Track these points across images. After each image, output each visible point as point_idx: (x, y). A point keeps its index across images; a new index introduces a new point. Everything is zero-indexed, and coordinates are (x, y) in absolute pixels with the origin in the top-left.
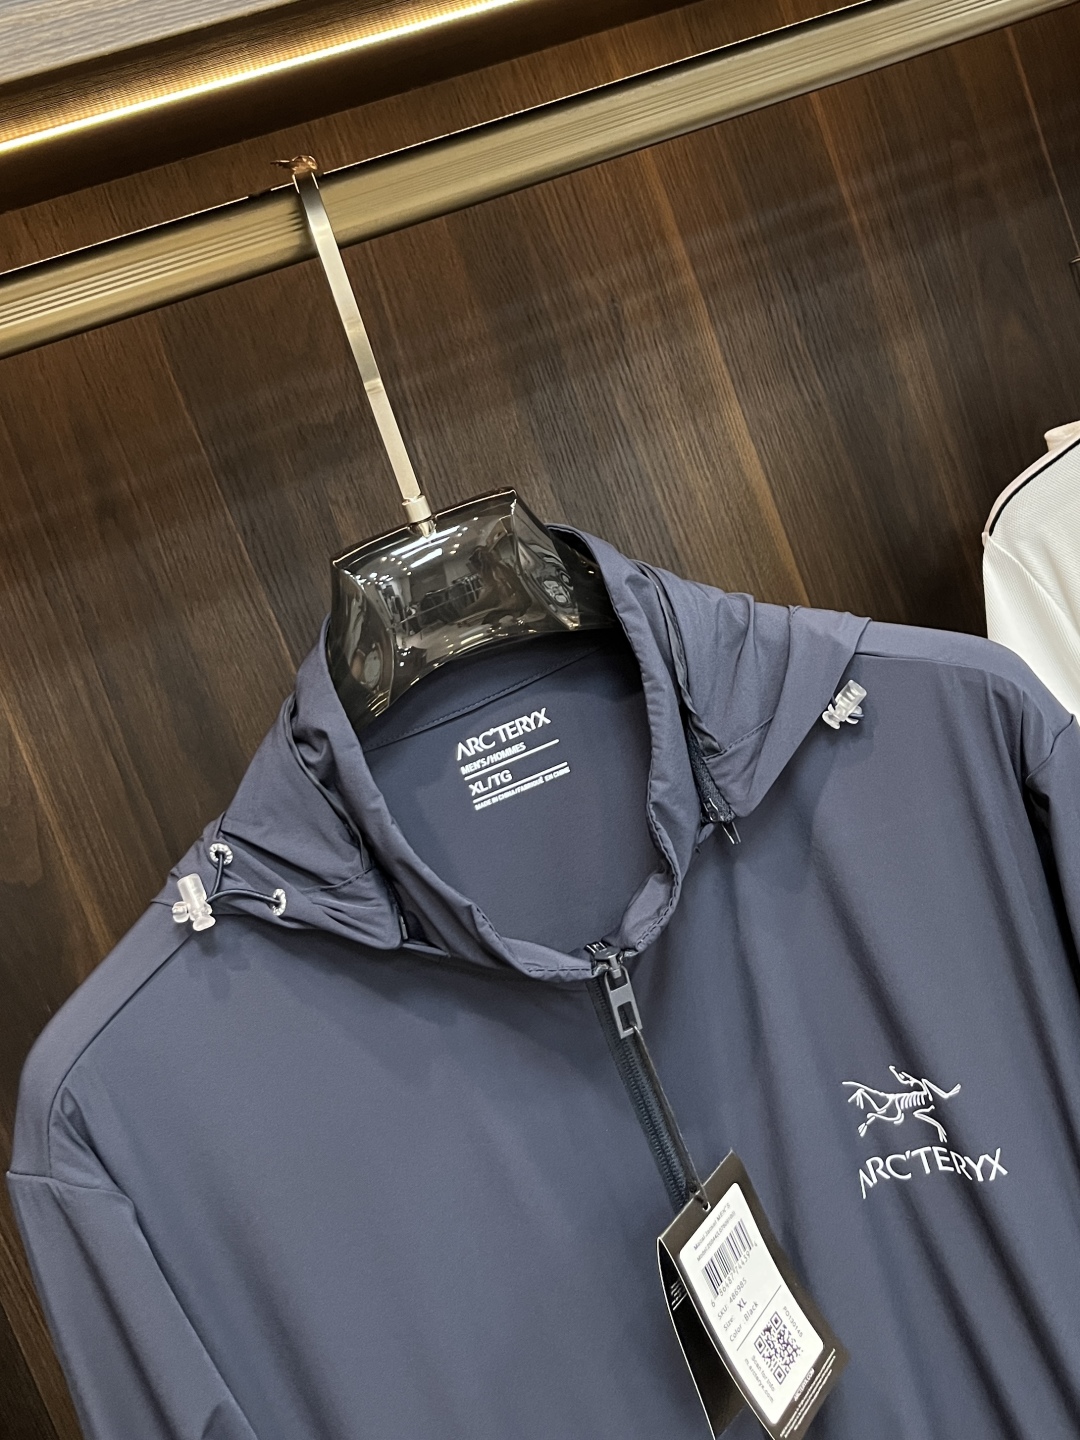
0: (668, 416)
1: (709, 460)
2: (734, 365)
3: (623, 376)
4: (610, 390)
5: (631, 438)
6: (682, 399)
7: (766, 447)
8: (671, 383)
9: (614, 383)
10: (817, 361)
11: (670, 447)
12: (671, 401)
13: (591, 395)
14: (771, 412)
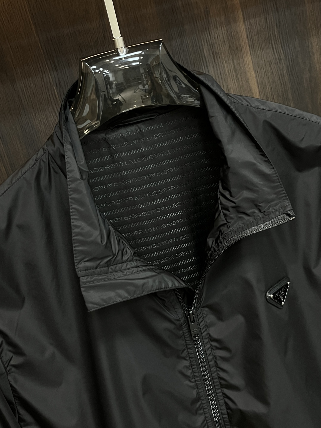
0: (223, 57)
1: (237, 77)
2: (250, 40)
3: (208, 40)
6: (229, 52)
7: (259, 75)
8: (225, 45)
9: (204, 42)
10: (282, 42)
11: (222, 70)
12: (225, 51)
14: (262, 61)
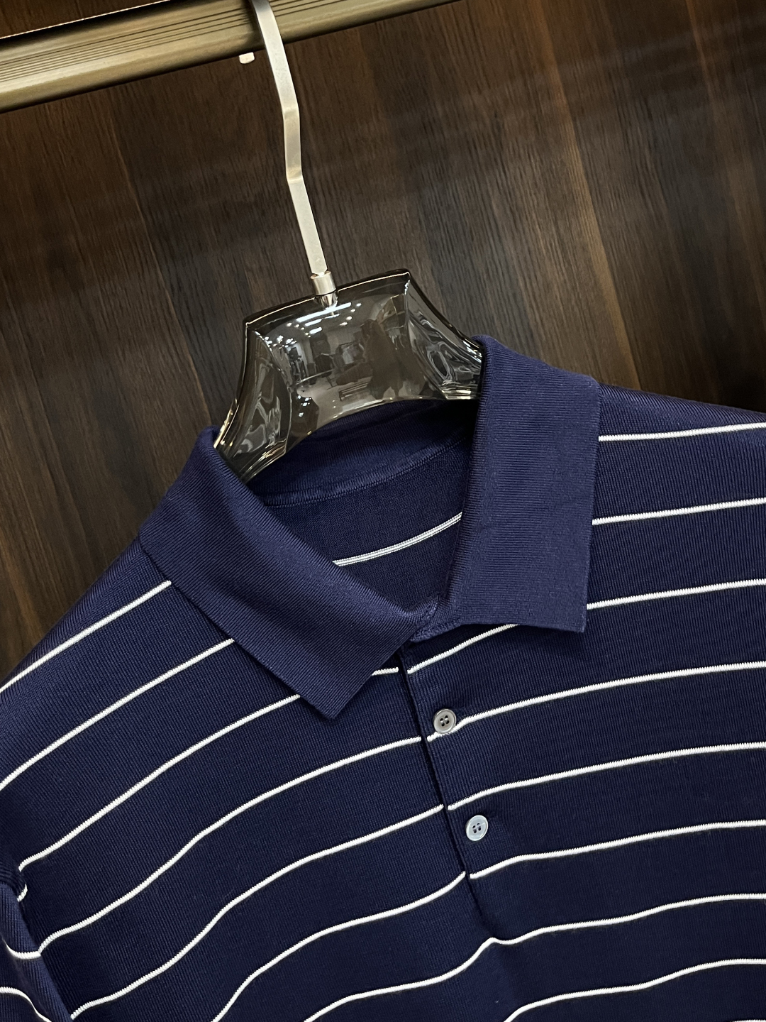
4: (487, 192)
5: (502, 235)
13: (471, 194)
